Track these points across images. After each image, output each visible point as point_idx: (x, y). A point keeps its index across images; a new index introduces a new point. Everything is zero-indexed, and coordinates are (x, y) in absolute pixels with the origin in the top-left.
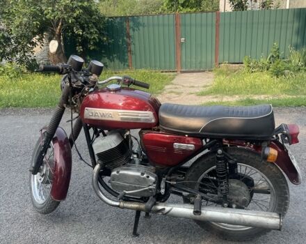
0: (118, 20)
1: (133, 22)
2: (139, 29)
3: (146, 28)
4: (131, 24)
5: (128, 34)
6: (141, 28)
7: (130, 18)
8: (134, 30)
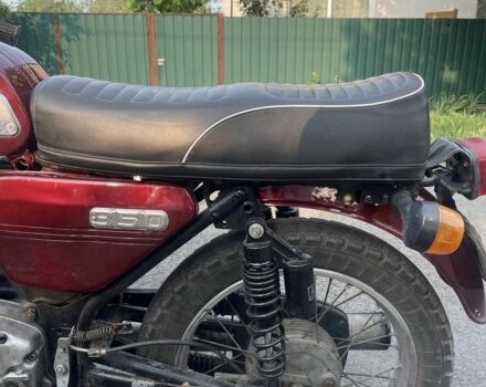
0: (38, 18)
1: (68, 24)
2: (79, 39)
3: (93, 38)
4: (63, 27)
5: (58, 46)
6: (83, 37)
7: (60, 17)
8: (69, 40)
